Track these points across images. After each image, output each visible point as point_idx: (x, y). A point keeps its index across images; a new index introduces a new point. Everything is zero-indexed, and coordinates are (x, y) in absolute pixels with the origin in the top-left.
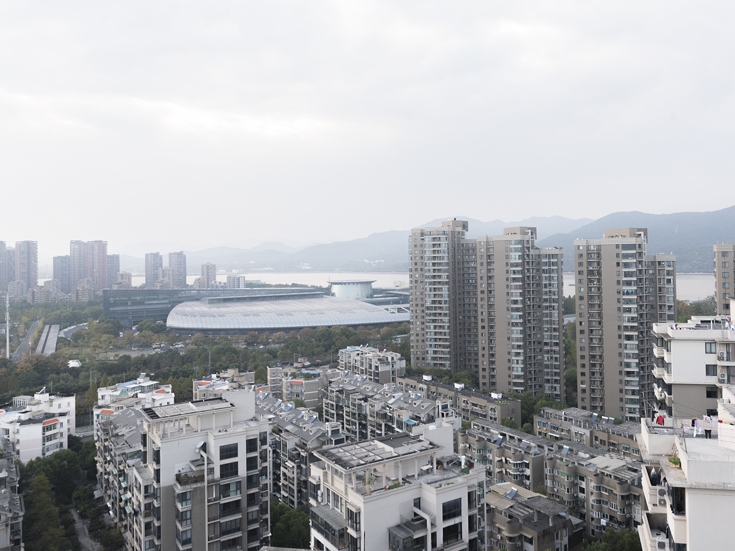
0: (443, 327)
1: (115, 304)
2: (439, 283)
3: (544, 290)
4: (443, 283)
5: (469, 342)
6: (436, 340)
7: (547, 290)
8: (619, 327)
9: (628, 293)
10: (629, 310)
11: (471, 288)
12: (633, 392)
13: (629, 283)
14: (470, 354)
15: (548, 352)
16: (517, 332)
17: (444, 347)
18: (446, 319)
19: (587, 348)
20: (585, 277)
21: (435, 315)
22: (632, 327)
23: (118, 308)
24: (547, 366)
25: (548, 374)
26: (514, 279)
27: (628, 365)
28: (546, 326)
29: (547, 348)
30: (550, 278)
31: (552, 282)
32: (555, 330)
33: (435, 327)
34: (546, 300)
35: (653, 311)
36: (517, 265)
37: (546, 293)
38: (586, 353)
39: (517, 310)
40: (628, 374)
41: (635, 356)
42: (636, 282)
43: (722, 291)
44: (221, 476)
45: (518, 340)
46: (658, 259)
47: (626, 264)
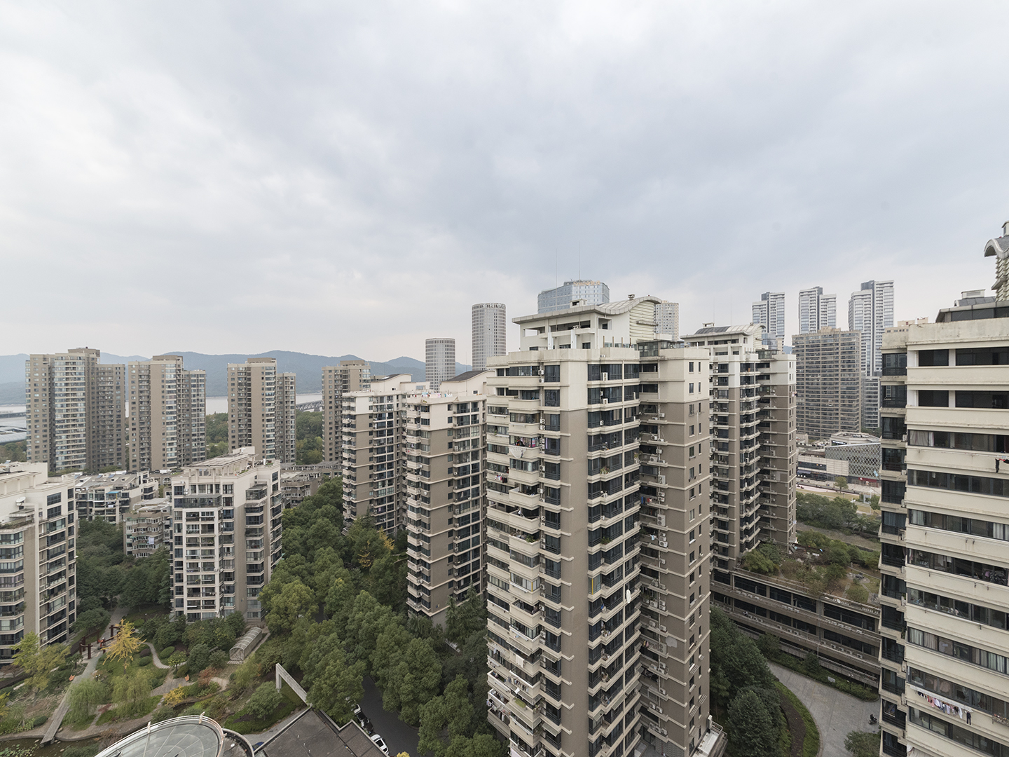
0: (79, 436)
2: (73, 399)
3: (193, 398)
4: (79, 400)
5: (104, 446)
6: (68, 447)
7: (196, 398)
8: (263, 415)
9: (269, 395)
10: (270, 404)
11: (107, 403)
12: (271, 451)
13: (270, 389)
14: (104, 455)
16: (171, 429)
17: (78, 452)
18: (82, 429)
19: (237, 431)
20: (236, 387)
21: (67, 426)
22: (271, 414)
24: (195, 450)
25: (195, 455)
26: (169, 392)
27: (268, 436)
28: (193, 423)
30: (199, 391)
31: (200, 393)
32: (202, 425)
33: (67, 437)
34: (195, 406)
35: (282, 405)
36: (171, 381)
37: (194, 401)
38: (236, 434)
39: (171, 413)
40: (268, 441)
41: (273, 430)
42: (274, 388)
43: (328, 390)
44: (49, 517)
45: (171, 434)
46: (285, 376)
47: (268, 379)
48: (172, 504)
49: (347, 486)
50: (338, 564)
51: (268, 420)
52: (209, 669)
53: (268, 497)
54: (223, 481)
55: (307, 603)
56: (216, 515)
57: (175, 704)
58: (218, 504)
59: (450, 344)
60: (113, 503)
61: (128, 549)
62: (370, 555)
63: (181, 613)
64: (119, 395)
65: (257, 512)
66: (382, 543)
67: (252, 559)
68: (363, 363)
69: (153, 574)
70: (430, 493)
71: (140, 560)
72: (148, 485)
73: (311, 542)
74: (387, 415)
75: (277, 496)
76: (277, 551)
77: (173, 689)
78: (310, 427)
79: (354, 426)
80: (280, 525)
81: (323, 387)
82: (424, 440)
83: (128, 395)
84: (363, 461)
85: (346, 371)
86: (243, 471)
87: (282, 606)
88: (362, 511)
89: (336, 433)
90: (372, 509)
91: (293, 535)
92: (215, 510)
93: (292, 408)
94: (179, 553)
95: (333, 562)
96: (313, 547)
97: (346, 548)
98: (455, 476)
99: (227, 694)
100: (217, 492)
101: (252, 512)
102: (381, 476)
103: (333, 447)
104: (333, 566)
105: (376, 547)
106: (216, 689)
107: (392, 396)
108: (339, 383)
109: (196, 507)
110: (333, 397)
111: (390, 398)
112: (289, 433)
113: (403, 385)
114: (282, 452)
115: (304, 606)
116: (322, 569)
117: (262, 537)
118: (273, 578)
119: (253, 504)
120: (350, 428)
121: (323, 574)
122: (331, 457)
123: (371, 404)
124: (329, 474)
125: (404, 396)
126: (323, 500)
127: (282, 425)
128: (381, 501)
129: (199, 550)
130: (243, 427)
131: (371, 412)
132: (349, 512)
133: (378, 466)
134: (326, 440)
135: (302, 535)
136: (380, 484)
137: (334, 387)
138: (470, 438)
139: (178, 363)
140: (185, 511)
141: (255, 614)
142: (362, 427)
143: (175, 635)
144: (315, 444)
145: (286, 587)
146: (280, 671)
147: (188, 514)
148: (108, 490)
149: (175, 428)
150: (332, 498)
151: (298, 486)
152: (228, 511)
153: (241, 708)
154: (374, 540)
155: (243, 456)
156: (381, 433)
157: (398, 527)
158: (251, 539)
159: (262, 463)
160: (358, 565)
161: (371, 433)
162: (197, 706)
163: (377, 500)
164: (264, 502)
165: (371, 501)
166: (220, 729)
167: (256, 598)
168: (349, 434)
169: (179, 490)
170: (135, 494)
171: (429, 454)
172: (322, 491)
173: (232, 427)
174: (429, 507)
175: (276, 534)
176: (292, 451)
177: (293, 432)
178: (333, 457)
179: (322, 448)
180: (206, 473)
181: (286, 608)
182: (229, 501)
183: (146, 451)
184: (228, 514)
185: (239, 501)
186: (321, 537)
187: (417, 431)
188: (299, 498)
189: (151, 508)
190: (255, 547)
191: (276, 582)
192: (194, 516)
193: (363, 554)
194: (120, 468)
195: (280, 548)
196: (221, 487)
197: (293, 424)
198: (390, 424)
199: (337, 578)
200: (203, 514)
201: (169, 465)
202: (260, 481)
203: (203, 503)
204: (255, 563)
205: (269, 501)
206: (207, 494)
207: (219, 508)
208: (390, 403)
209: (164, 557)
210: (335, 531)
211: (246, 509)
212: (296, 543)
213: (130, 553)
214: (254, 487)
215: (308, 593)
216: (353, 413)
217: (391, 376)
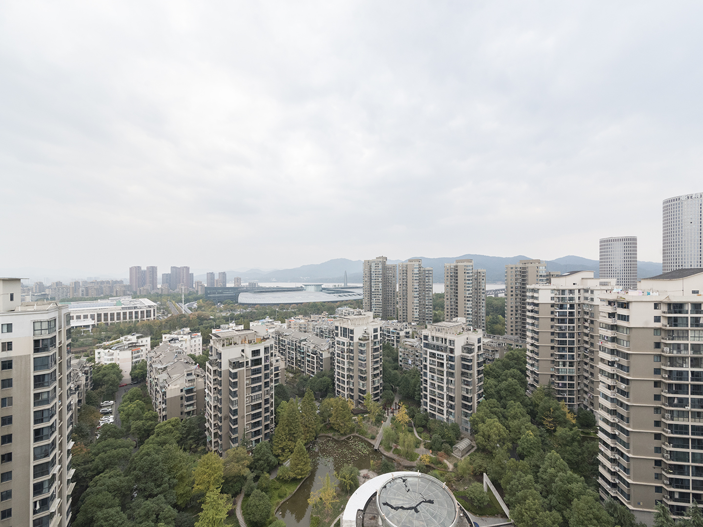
0: (379, 300)
1: (210, 294)
2: (378, 282)
3: (426, 284)
4: (380, 282)
5: (388, 306)
6: (376, 305)
7: (428, 284)
8: (465, 297)
9: (468, 284)
10: (469, 290)
11: (390, 284)
13: (469, 280)
14: (388, 311)
15: (427, 308)
16: (416, 301)
17: (379, 307)
18: (381, 296)
19: (449, 305)
20: (449, 278)
21: (376, 294)
22: (470, 297)
23: (211, 295)
24: (427, 314)
25: (427, 317)
26: (416, 280)
27: (468, 311)
28: (427, 298)
29: (427, 307)
30: (429, 279)
31: (430, 281)
32: (431, 299)
33: (376, 300)
34: (427, 288)
35: (476, 291)
36: (417, 274)
37: (427, 285)
38: (449, 307)
39: (417, 291)
40: (468, 314)
41: (471, 307)
42: (472, 279)
43: (510, 282)
44: (374, 339)
45: (416, 303)
46: (479, 271)
47: (468, 273)
48: (422, 345)
49: (531, 358)
50: (527, 418)
51: (468, 301)
52: (442, 453)
53: (475, 354)
54: (449, 337)
55: (504, 439)
56: (445, 357)
57: (426, 464)
58: (446, 351)
59: (630, 243)
60: (393, 337)
61: (400, 363)
62: (553, 421)
63: (426, 410)
64: (394, 280)
65: (468, 362)
66: (565, 414)
67: (465, 392)
68: (539, 261)
69: (413, 381)
70: (629, 388)
71: (405, 371)
72: (407, 330)
73: (503, 393)
74: (568, 306)
75: (481, 354)
76: (480, 392)
77: (424, 455)
78: (493, 308)
79: (537, 312)
80: (482, 375)
81: (506, 280)
82: (621, 335)
83: (398, 280)
84: (545, 341)
85: (524, 268)
86: (460, 333)
87: (486, 433)
88: (544, 382)
89: (516, 314)
90: (553, 383)
91: (490, 384)
92: (445, 354)
93: (483, 293)
94: (425, 374)
95: (523, 416)
96: (505, 397)
97: (532, 408)
98: (665, 378)
99: (453, 475)
100: (445, 343)
101: (465, 361)
102: (562, 357)
103: (514, 324)
104: (522, 419)
105: (559, 416)
106: (446, 467)
107: (574, 290)
108: (519, 277)
109: (434, 349)
110: (514, 288)
111: (571, 291)
112: (481, 311)
113: (583, 280)
114: (476, 323)
115: (502, 441)
116: (515, 417)
117: (471, 379)
118: (478, 410)
119: (466, 356)
120: (533, 313)
121: (516, 422)
122: (512, 332)
123: (553, 295)
124: (511, 345)
125: (586, 291)
126: (509, 364)
127: (477, 304)
128: (562, 378)
129: (436, 376)
130: (453, 303)
131: (553, 302)
132: (532, 379)
133: (559, 348)
134: (510, 319)
135: (496, 386)
136: (561, 363)
137: (514, 280)
138: (690, 342)
139: (420, 263)
140: (429, 351)
141: (467, 430)
142: (545, 313)
143: (424, 422)
144: (498, 321)
145: (489, 421)
146: (486, 478)
147: (430, 353)
148: (391, 330)
149: (418, 300)
150: (516, 364)
151: (490, 349)
152: (451, 357)
153: (462, 489)
154: (557, 409)
155: (459, 323)
156: (562, 321)
157: (579, 405)
158: (465, 379)
159: (470, 330)
160: (542, 424)
161: (552, 320)
162: (437, 472)
163: (558, 376)
164: (473, 356)
165: (552, 376)
166: (456, 502)
167: (467, 419)
168: (533, 318)
169: (426, 337)
170: (402, 334)
171: (629, 349)
172: (508, 357)
173: (447, 303)
174: (628, 401)
175: (480, 380)
176: (483, 323)
177: (483, 310)
178: (514, 332)
179: (504, 325)
180: (439, 330)
181: (489, 436)
182: (452, 351)
183: (405, 311)
184: (451, 359)
185: (458, 352)
186: (511, 392)
187: (612, 326)
188: (490, 358)
189: (410, 343)
190: (467, 385)
191: (481, 414)
192: (433, 355)
193: (546, 417)
194: (394, 319)
195: (482, 390)
196: (448, 341)
197: (484, 305)
198: (571, 314)
199: (528, 430)
200: (438, 355)
201: (415, 321)
202: (470, 342)
203: (438, 348)
204: (467, 395)
205: (476, 356)
206: (439, 343)
207: (447, 354)
208: (571, 295)
209: (417, 373)
210: (522, 391)
211: (462, 358)
212: (492, 391)
213: (401, 365)
214: (467, 345)
215: (505, 432)
216: (536, 301)
217: (572, 273)
